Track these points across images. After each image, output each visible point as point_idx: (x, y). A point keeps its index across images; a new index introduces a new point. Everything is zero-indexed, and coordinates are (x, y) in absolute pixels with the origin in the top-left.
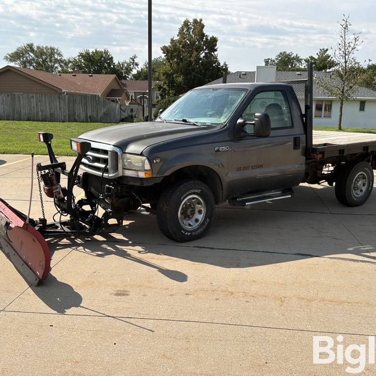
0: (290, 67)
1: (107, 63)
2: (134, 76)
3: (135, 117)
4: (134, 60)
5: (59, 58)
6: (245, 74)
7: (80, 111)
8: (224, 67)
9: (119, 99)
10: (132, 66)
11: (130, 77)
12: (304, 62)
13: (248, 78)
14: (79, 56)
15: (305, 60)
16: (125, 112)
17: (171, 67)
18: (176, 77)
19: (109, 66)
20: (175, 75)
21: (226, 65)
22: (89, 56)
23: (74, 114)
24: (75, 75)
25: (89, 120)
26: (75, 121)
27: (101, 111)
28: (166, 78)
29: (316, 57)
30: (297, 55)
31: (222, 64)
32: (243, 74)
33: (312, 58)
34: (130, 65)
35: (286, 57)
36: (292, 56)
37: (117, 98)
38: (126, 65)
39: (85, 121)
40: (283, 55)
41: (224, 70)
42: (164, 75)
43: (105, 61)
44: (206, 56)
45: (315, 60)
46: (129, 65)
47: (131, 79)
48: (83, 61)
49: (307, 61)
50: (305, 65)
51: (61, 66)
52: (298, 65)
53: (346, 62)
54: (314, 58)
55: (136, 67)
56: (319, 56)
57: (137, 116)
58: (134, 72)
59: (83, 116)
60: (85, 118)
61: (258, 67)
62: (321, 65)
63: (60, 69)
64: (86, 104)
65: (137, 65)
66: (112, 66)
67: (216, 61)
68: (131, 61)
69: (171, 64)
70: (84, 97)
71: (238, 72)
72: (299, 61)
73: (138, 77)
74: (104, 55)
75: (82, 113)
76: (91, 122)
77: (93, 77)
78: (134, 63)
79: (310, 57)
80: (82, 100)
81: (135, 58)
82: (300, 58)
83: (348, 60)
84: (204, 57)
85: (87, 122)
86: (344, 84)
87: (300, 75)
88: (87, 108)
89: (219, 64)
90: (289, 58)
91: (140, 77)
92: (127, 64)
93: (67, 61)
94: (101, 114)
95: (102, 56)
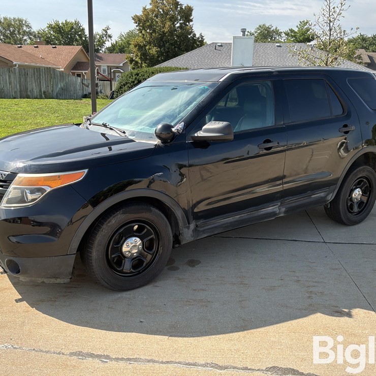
0: (269, 40)
1: (79, 35)
2: (108, 49)
3: (101, 92)
4: (106, 32)
5: (27, 30)
6: (221, 46)
7: (33, 86)
8: (200, 39)
9: (85, 73)
10: (105, 38)
11: (103, 49)
12: (284, 35)
13: (224, 49)
14: (48, 27)
15: (285, 33)
16: (88, 87)
17: (143, 38)
18: (149, 49)
19: (81, 38)
20: (147, 47)
21: (202, 37)
22: (59, 28)
23: (27, 89)
24: (37, 47)
25: (43, 96)
26: (28, 97)
27: (57, 85)
28: (138, 50)
29: (296, 30)
30: (276, 28)
31: (198, 36)
32: (219, 46)
33: (292, 31)
34: (103, 37)
35: (266, 30)
36: (272, 29)
37: (83, 72)
38: (98, 36)
39: (38, 97)
40: (262, 28)
41: (199, 42)
42: (135, 46)
43: (76, 33)
44: (181, 27)
45: (295, 32)
46: (101, 37)
47: (105, 52)
48: (52, 32)
49: (287, 34)
50: (284, 38)
51: (30, 38)
52: (278, 38)
53: (330, 30)
54: (294, 31)
55: (110, 40)
56: (299, 28)
57: (103, 91)
58: (108, 44)
59: (36, 92)
60: (38, 94)
61: (234, 38)
62: (301, 38)
63: (29, 41)
64: (40, 78)
65: (110, 37)
66: (84, 39)
67: (192, 32)
68: (104, 33)
69: (143, 35)
70: (38, 70)
71: (213, 43)
72: (279, 34)
73: (111, 50)
74: (75, 27)
75: (35, 88)
76: (46, 98)
77: (57, 49)
78: (107, 34)
79: (290, 30)
80: (34, 73)
81: (108, 29)
82: (280, 31)
83: (333, 28)
84: (178, 27)
85: (41, 98)
86: (328, 55)
87: (280, 46)
88: (40, 82)
89: (195, 35)
90: (268, 31)
91: (114, 49)
92: (100, 36)
93: (36, 32)
94: (58, 89)
95: (72, 28)
